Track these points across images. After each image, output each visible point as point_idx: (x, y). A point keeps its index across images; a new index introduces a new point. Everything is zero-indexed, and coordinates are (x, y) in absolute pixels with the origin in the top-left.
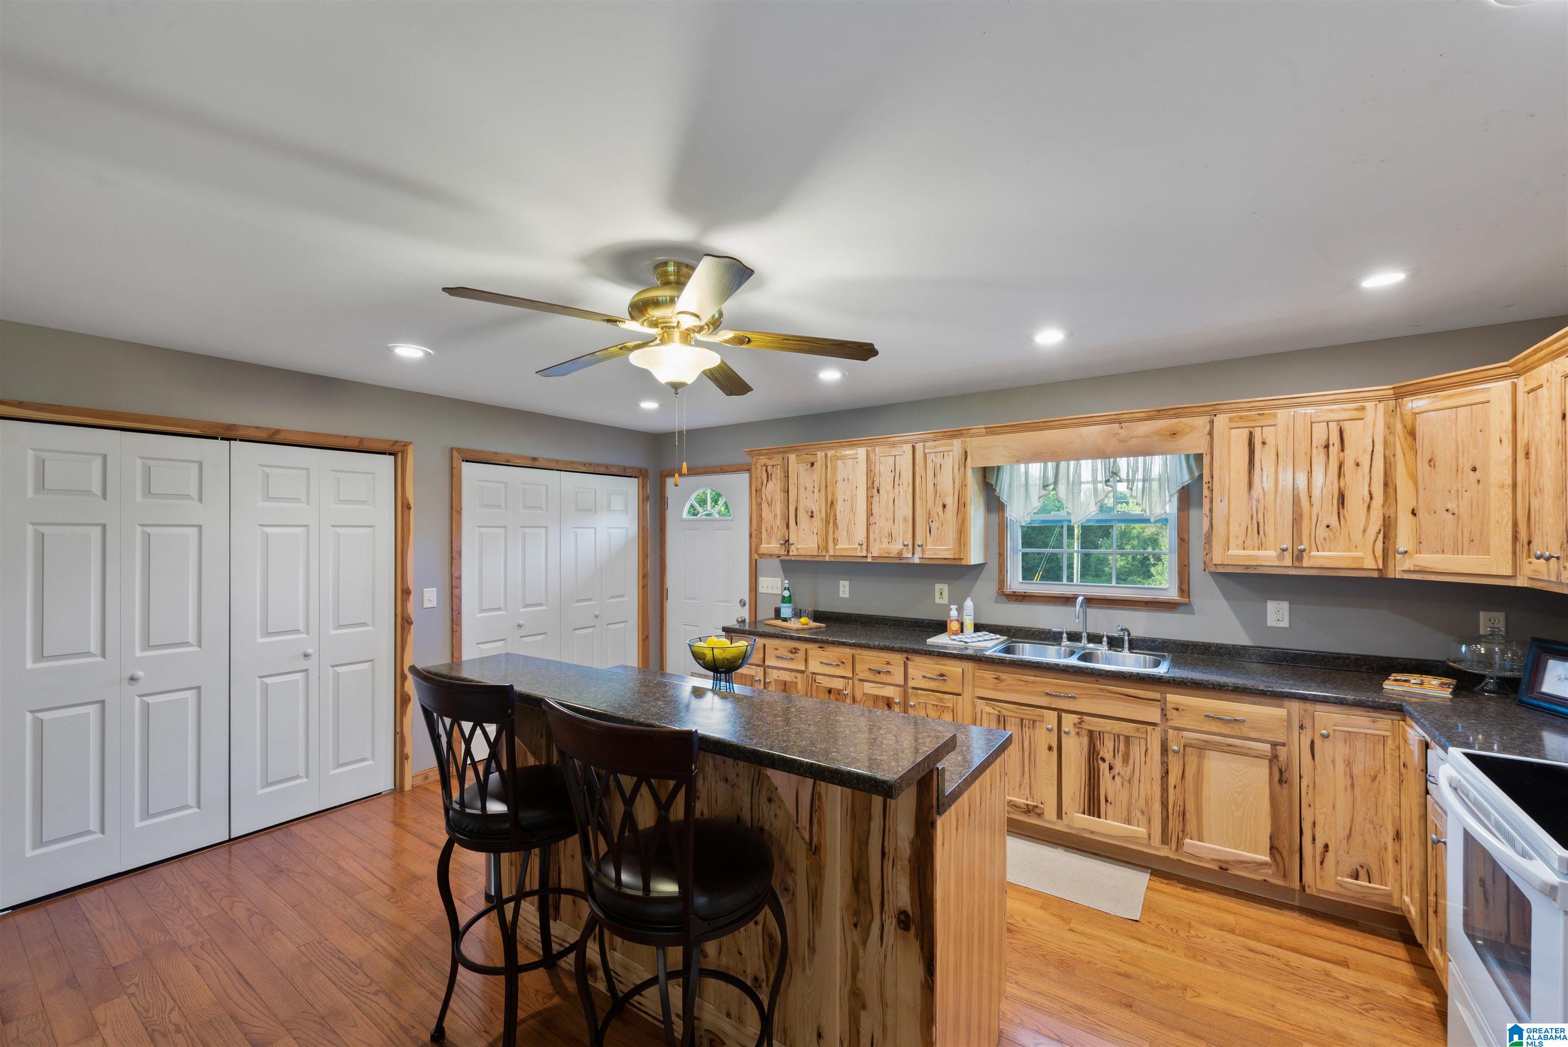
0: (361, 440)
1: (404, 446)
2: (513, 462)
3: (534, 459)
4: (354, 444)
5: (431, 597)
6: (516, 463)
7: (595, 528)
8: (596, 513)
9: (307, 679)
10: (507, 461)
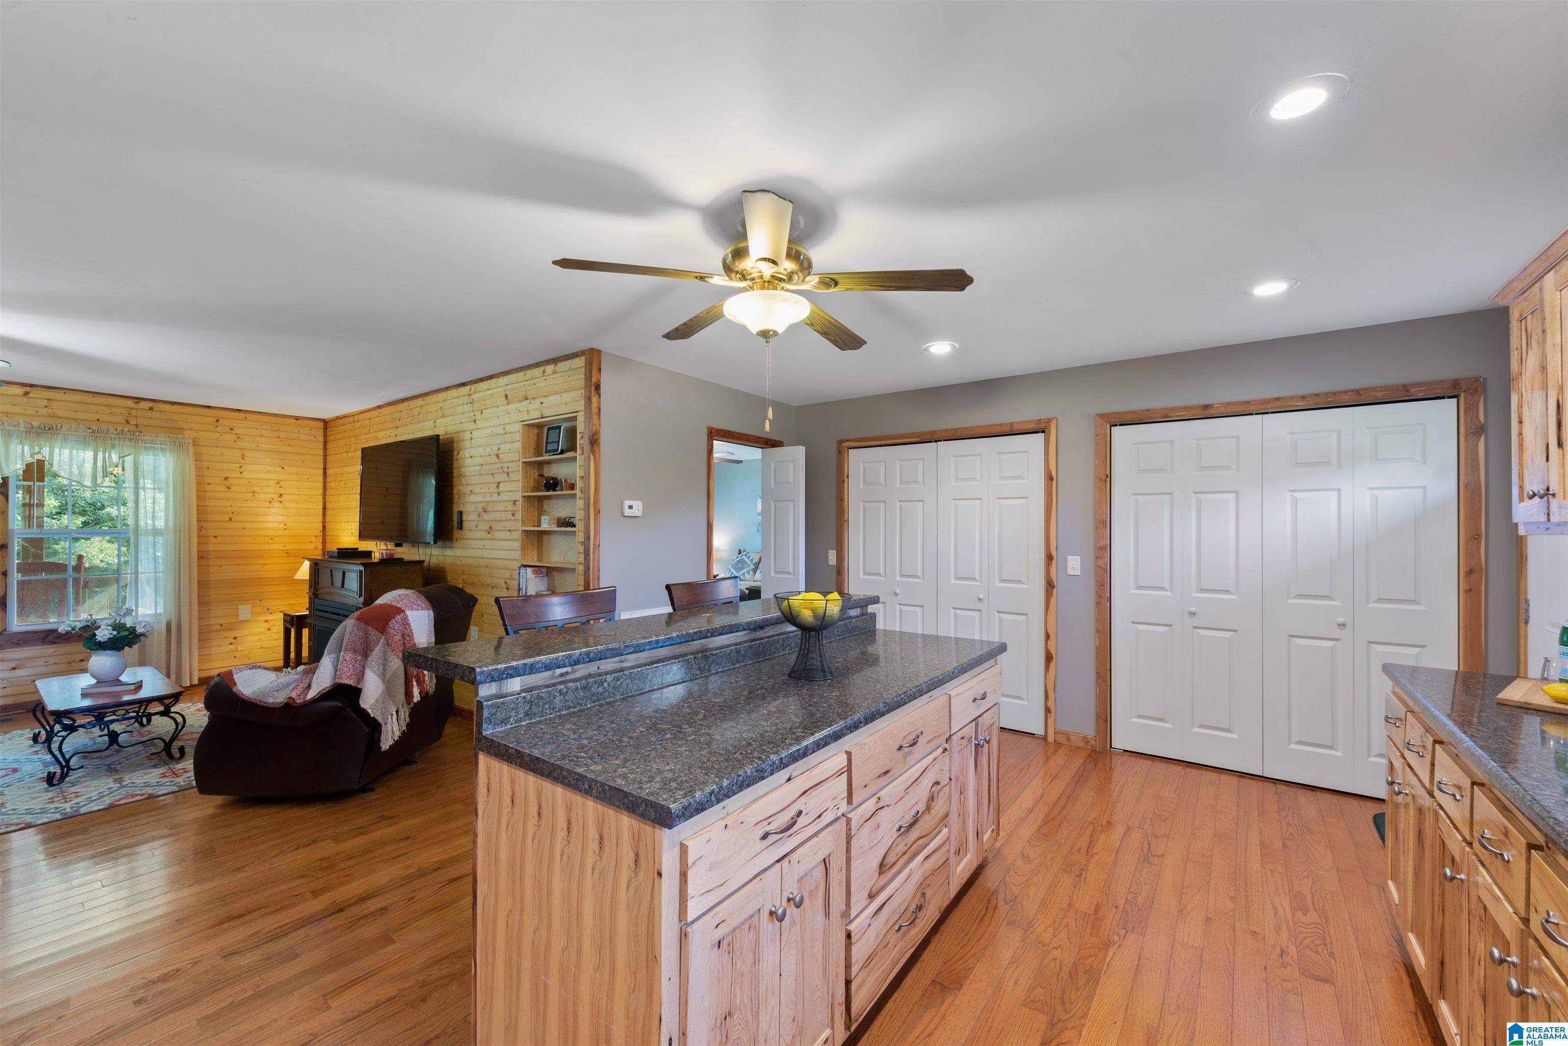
0: (1012, 424)
1: (1048, 422)
2: (1173, 417)
3: (1207, 407)
4: (1006, 429)
5: (1074, 565)
6: (1177, 416)
7: (1339, 491)
8: (1339, 466)
9: (981, 615)
10: (1164, 417)
